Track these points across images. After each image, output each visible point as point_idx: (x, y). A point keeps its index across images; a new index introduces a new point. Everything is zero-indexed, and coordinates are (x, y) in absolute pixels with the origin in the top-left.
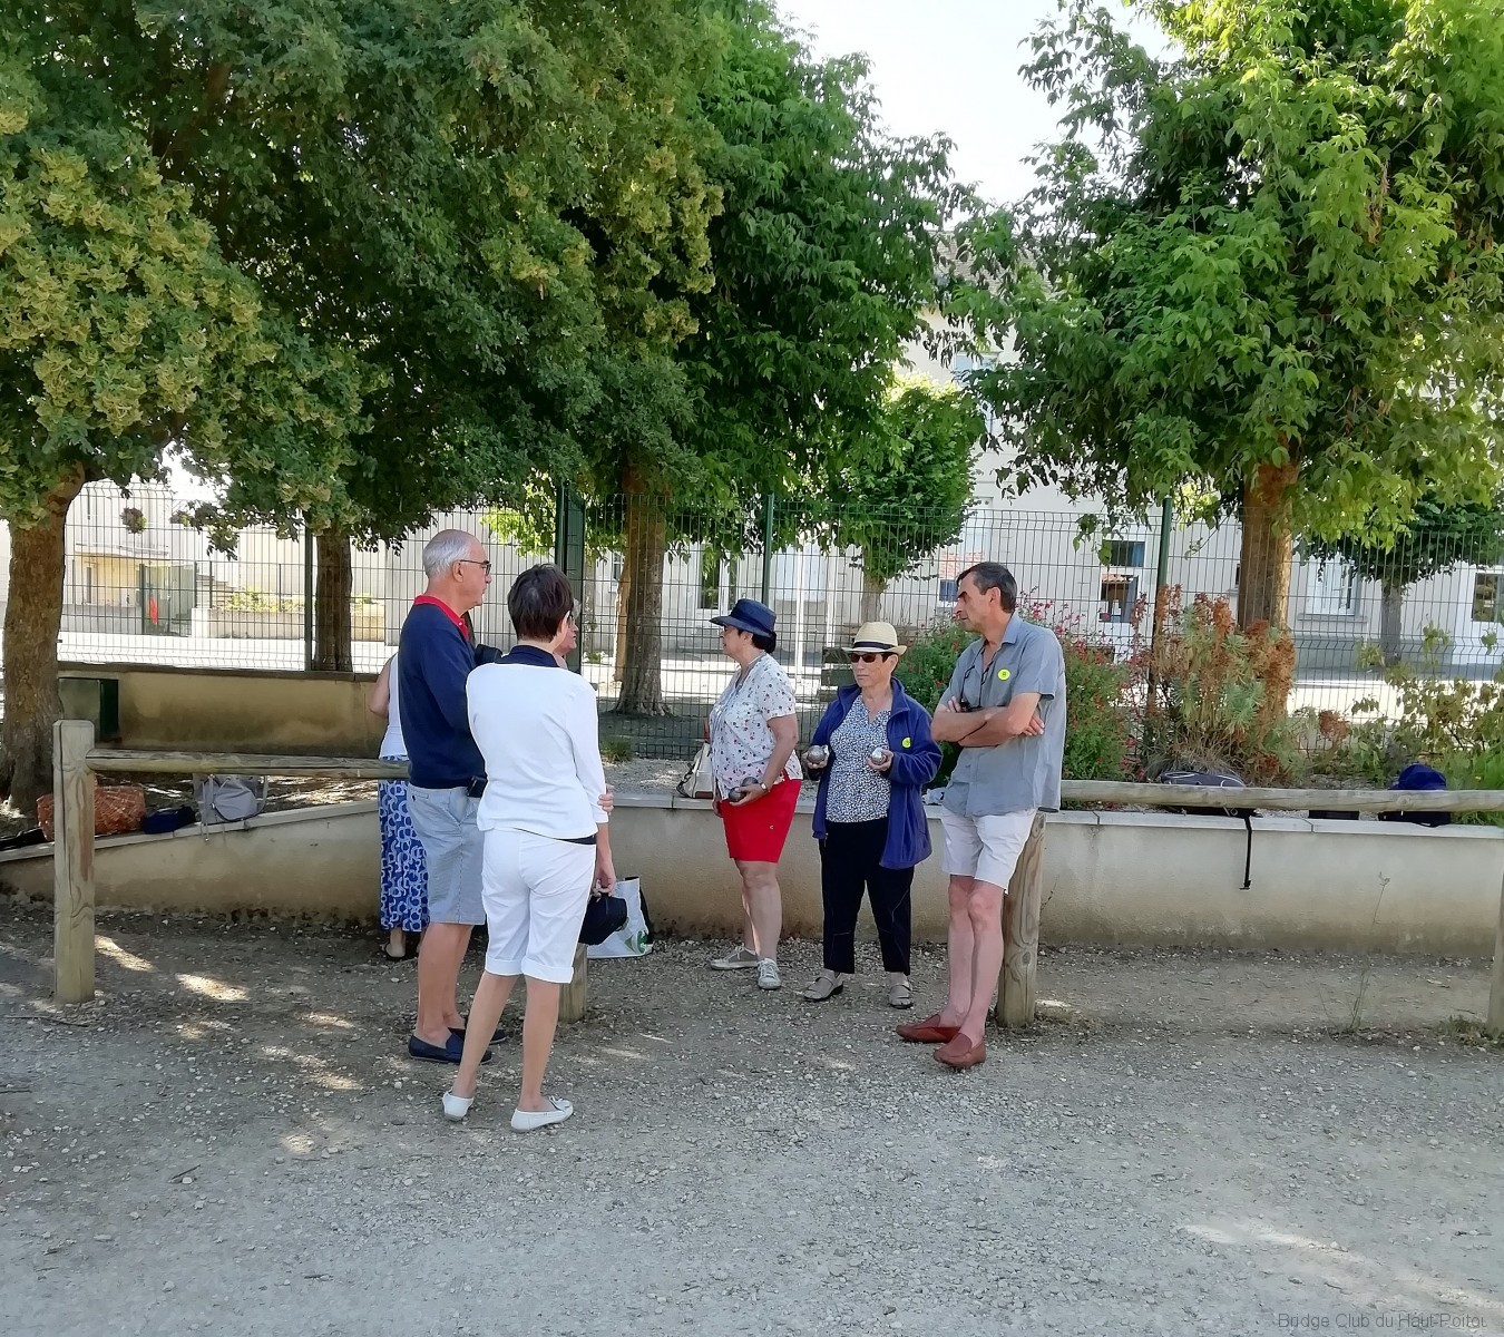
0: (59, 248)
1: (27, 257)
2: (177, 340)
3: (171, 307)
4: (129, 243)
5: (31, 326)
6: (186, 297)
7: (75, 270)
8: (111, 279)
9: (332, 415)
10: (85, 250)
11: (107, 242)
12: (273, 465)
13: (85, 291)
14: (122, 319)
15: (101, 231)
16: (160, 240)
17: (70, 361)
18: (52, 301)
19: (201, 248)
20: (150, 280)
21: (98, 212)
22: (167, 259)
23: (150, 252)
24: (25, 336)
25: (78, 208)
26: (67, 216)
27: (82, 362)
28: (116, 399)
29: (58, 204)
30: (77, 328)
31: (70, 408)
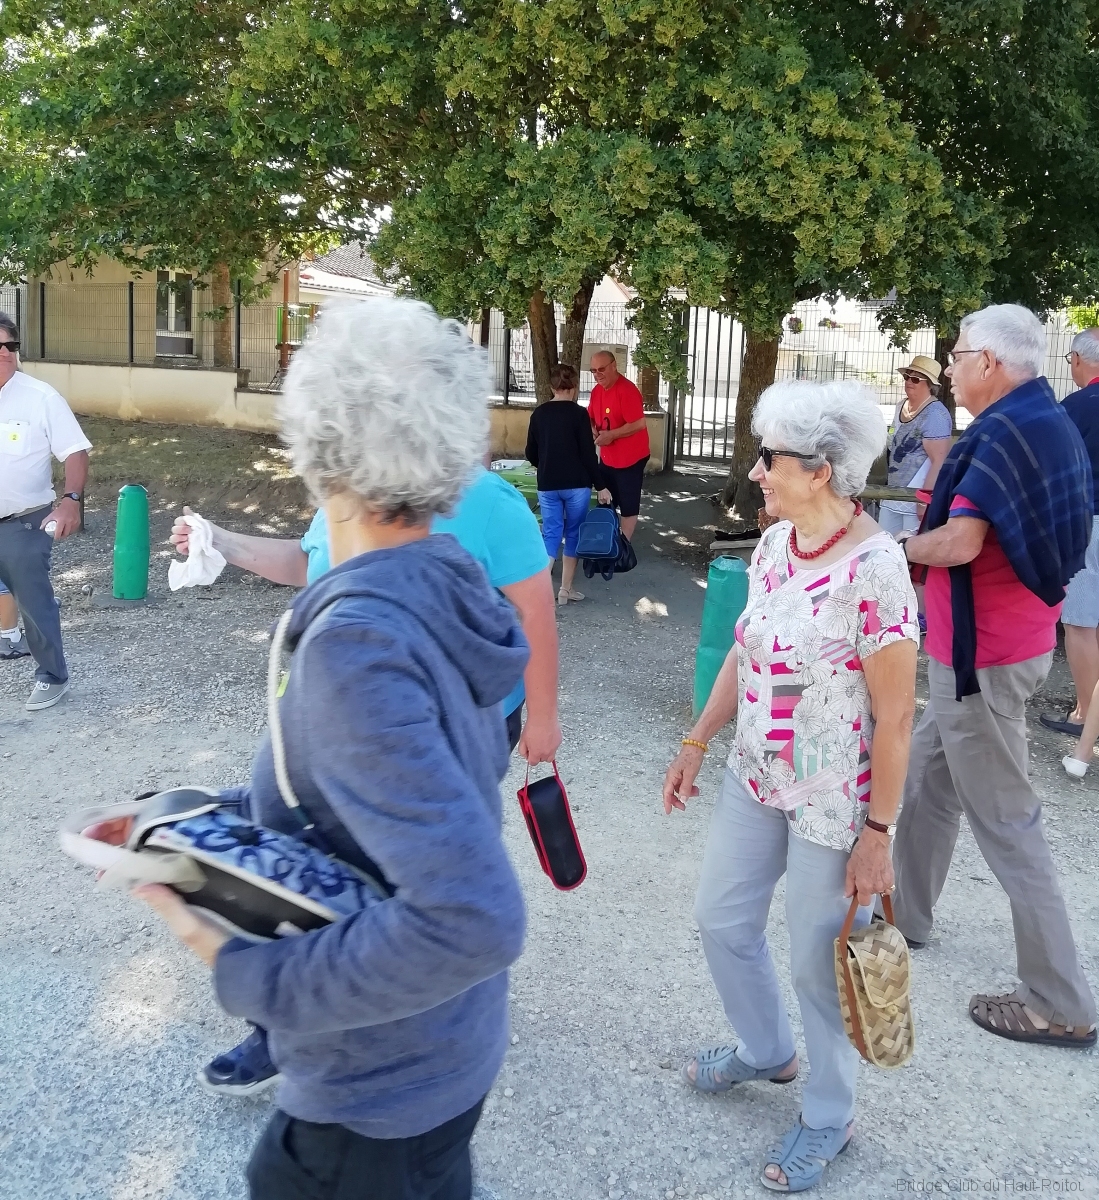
0: (816, 154)
1: (798, 162)
2: (888, 206)
3: (884, 184)
4: (861, 145)
5: (797, 207)
6: (895, 177)
7: (826, 167)
8: (847, 169)
9: (983, 248)
10: (832, 154)
11: (847, 146)
12: (940, 285)
13: (830, 180)
14: (853, 195)
15: (844, 140)
16: (881, 140)
17: (818, 227)
18: (810, 189)
19: (907, 141)
20: (873, 167)
21: (844, 128)
22: (884, 152)
23: (873, 148)
24: (792, 214)
25: (831, 127)
26: (824, 133)
27: (825, 227)
28: (846, 250)
29: (819, 126)
30: (825, 205)
31: (814, 257)
